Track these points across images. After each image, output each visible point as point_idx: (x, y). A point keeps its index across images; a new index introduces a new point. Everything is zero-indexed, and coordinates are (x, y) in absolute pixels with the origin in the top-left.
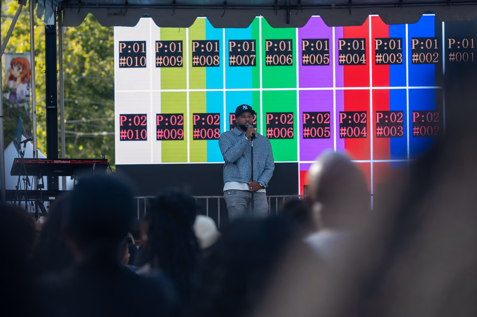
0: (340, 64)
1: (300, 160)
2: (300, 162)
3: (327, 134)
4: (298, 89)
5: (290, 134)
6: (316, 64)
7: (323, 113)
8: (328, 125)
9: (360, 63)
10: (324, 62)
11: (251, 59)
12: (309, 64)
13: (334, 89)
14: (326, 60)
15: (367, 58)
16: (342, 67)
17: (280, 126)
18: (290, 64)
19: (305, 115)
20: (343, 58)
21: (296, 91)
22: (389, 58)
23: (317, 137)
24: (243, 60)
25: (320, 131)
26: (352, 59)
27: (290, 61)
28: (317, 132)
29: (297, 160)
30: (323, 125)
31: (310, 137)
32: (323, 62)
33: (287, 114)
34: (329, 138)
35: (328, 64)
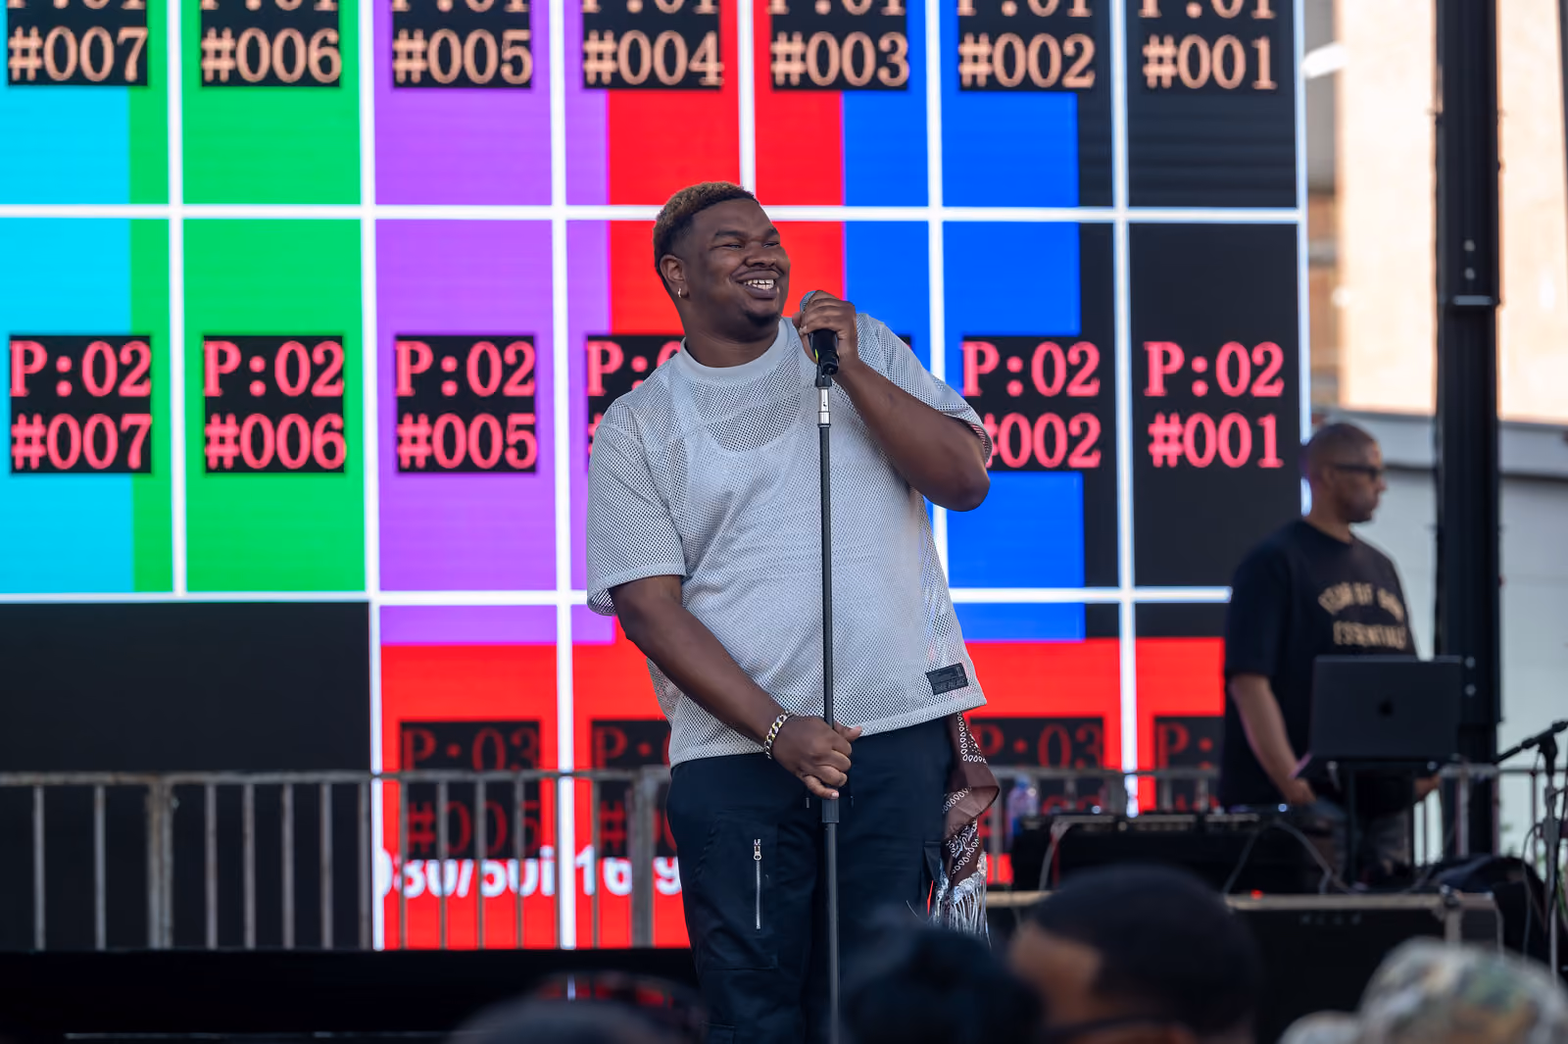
0: (587, 86)
1: (385, 586)
2: (377, 597)
3: (522, 449)
4: (369, 212)
5: (330, 450)
6: (463, 82)
7: (502, 341)
8: (528, 405)
9: (693, 80)
10: (507, 70)
11: (122, 51)
12: (427, 81)
13: (559, 213)
14: (517, 64)
15: (727, 53)
16: (599, 99)
17: (275, 405)
18: (325, 79)
19: (404, 350)
20: (606, 55)
21: (355, 225)
22: (841, 59)
23: (468, 467)
24: (79, 54)
25: (485, 434)
26: (653, 58)
27: (326, 64)
28: (467, 441)
29: (361, 586)
30: (502, 406)
31: (432, 467)
32: (498, 72)
33: (310, 342)
34: (532, 470)
35: (527, 85)
